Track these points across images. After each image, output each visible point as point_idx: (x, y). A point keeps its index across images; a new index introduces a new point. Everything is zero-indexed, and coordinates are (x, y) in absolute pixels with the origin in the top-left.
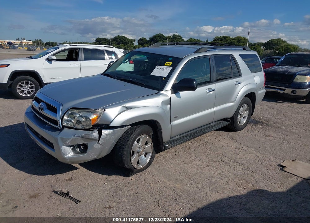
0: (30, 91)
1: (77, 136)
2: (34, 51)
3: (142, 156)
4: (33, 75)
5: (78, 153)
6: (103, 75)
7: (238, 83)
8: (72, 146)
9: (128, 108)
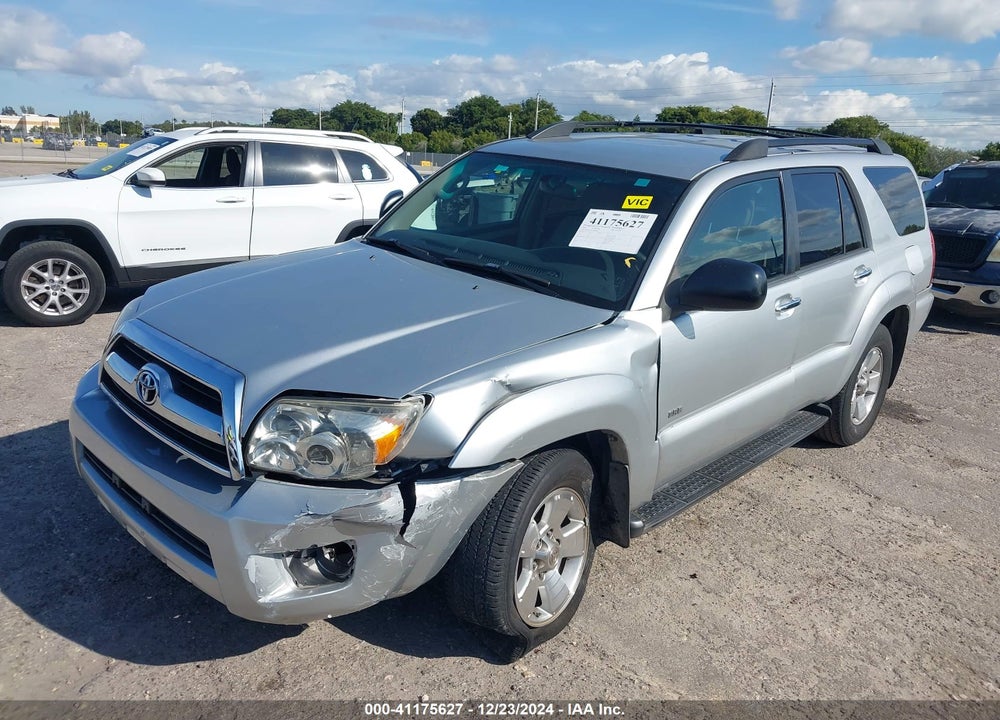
0: (71, 296)
1: (315, 516)
2: (67, 153)
3: (550, 573)
4: (83, 237)
5: (314, 581)
6: (367, 244)
7: (861, 272)
8: (289, 554)
9: (517, 389)
